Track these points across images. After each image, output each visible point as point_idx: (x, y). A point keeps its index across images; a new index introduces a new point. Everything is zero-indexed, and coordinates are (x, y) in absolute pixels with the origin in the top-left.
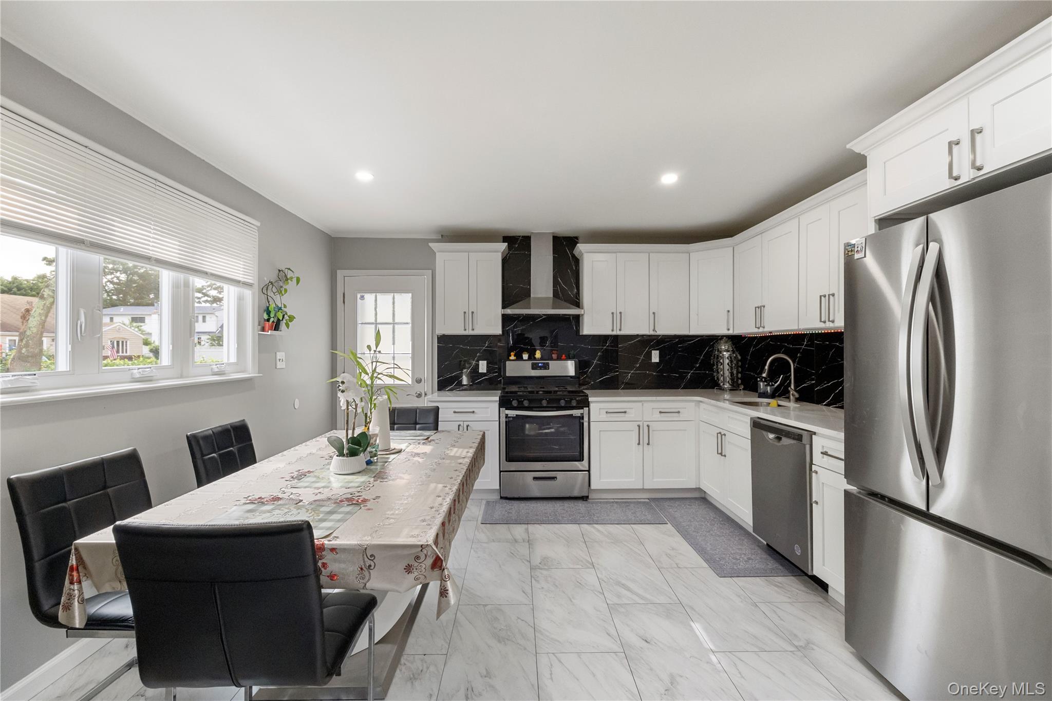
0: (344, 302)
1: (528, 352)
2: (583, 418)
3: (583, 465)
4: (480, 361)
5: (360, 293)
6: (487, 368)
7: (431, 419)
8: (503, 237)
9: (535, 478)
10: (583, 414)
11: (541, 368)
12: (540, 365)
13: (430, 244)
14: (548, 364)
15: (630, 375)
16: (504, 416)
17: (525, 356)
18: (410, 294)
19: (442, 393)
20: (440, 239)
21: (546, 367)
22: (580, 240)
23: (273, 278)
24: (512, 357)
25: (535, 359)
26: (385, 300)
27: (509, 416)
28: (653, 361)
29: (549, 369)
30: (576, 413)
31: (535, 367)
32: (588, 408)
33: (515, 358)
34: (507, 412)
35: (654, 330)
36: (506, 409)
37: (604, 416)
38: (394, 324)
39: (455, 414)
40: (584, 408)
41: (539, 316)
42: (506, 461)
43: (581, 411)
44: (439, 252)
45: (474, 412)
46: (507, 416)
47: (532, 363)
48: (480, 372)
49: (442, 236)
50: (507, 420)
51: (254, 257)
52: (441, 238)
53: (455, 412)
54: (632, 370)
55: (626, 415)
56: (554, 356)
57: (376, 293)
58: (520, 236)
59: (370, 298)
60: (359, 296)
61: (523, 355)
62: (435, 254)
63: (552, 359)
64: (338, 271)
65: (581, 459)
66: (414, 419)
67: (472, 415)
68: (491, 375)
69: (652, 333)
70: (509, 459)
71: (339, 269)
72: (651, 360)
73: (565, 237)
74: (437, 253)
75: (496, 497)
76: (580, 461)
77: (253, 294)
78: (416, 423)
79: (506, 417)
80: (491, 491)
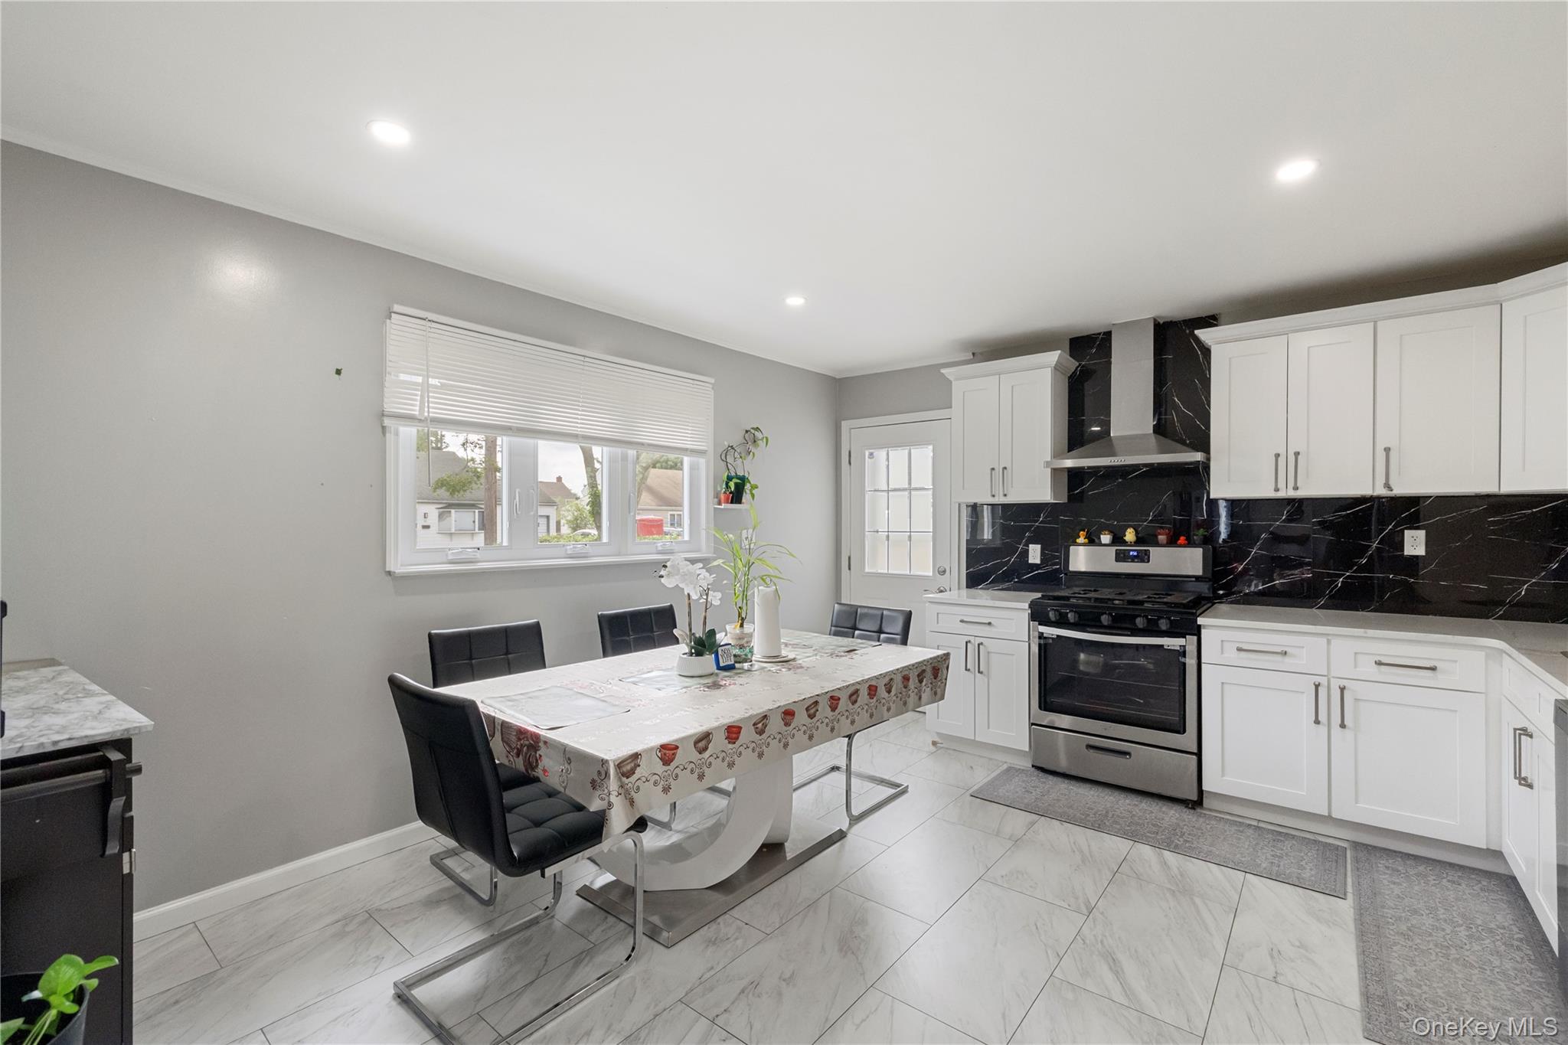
0: (850, 463)
1: (1111, 532)
2: (1184, 654)
3: (1187, 740)
4: (1030, 545)
5: (867, 449)
6: (1041, 556)
7: (898, 628)
8: (1070, 339)
9: (1090, 747)
10: (1184, 646)
11: (1133, 559)
12: (1131, 553)
13: (943, 371)
14: (1147, 553)
15: (1341, 580)
16: (1037, 634)
17: (1106, 538)
18: (931, 447)
19: (973, 591)
20: (971, 359)
21: (1143, 557)
22: (1222, 319)
23: (736, 439)
24: (1081, 540)
25: (1125, 543)
26: (899, 456)
27: (1045, 635)
28: (1406, 553)
29: (1148, 561)
30: (1172, 643)
31: (1121, 557)
32: (1195, 638)
33: (1086, 541)
34: (1042, 629)
35: (1388, 486)
36: (1040, 624)
37: (1232, 655)
38: (910, 490)
39: (963, 624)
40: (1187, 636)
41: (1135, 467)
42: (1040, 708)
43: (1181, 641)
44: (957, 379)
45: (990, 624)
46: (1041, 636)
47: (1116, 550)
48: (1030, 562)
49: (974, 354)
50: (1042, 642)
51: (708, 419)
52: (972, 357)
53: (962, 621)
54: (1347, 572)
55: (1287, 659)
56: (1162, 538)
57: (888, 448)
58: (1099, 334)
59: (881, 454)
60: (867, 454)
61: (1102, 536)
62: (951, 382)
63: (1157, 544)
64: (843, 423)
65: (1181, 729)
66: (853, 622)
67: (987, 628)
68: (1049, 568)
69: (1380, 491)
70: (1045, 705)
71: (844, 420)
72: (1403, 551)
73: (1190, 320)
74: (953, 383)
75: (1026, 764)
76: (1178, 732)
77: (707, 463)
78: (855, 628)
79: (1040, 638)
80: (1019, 753)
